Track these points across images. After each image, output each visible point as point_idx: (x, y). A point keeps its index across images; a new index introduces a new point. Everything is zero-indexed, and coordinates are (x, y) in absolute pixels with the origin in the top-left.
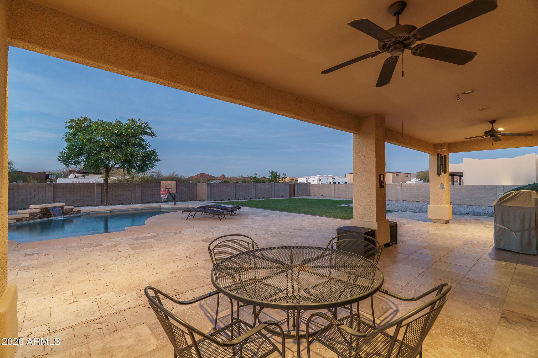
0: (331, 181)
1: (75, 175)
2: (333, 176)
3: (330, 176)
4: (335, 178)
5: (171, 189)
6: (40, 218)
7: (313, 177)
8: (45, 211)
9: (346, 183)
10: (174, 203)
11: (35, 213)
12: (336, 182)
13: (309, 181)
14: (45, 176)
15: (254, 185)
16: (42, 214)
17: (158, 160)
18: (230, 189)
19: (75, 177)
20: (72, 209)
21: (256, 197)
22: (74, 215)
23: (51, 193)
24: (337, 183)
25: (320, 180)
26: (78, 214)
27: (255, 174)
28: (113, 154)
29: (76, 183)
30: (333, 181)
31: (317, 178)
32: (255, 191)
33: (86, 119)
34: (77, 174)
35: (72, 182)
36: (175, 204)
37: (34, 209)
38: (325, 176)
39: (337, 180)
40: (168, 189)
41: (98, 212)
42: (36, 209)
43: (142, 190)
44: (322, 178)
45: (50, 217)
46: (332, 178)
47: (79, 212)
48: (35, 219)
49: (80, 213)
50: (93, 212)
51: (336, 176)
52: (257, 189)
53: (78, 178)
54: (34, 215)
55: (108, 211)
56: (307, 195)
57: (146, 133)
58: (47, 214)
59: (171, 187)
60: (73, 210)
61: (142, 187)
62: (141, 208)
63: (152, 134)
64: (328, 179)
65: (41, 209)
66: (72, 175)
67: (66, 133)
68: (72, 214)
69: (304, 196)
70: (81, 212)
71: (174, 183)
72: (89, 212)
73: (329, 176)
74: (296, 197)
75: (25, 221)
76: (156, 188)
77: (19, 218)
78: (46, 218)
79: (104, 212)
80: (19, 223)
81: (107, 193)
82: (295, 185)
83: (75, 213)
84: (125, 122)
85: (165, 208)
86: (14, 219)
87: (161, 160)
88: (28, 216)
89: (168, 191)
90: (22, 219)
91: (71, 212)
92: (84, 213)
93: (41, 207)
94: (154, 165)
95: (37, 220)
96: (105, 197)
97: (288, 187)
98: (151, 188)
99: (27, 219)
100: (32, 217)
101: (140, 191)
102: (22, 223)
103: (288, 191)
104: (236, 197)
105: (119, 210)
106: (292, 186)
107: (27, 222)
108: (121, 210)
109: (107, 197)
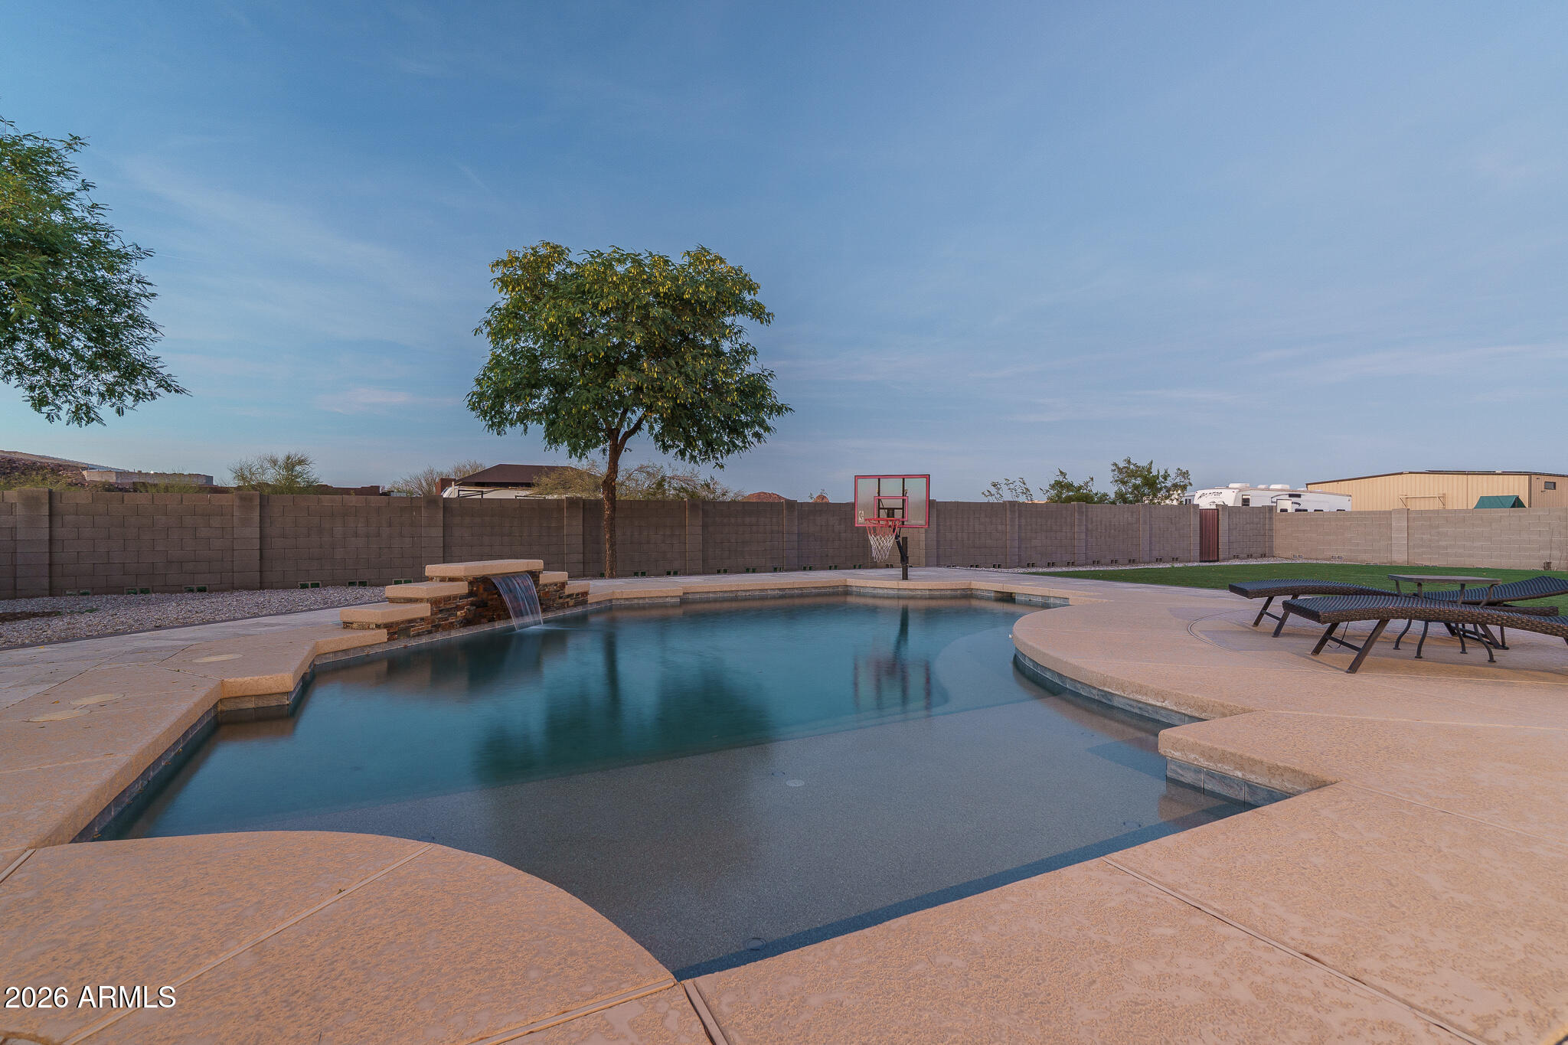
0: (1287, 504)
1: (459, 491)
2: (1287, 487)
3: (1279, 487)
4: (1299, 496)
5: (903, 509)
6: (467, 622)
7: (1212, 491)
8: (481, 591)
10: (898, 572)
11: (448, 598)
12: (1305, 511)
15: (1081, 512)
16: (472, 604)
17: (780, 410)
18: (1000, 527)
20: (563, 585)
21: (1087, 558)
22: (568, 612)
23: (437, 532)
25: (1245, 502)
26: (579, 610)
27: (1061, 472)
28: (654, 380)
30: (1297, 507)
31: (1234, 494)
32: (1083, 536)
33: (558, 252)
34: (463, 488)
36: (905, 577)
37: (443, 579)
38: (1263, 487)
39: (1309, 502)
41: (641, 602)
42: (452, 580)
43: (705, 526)
44: (1252, 495)
45: (499, 618)
46: (1290, 496)
47: (582, 598)
48: (452, 626)
49: (584, 603)
50: (623, 602)
51: (1303, 489)
52: (1090, 526)
54: (448, 610)
55: (674, 600)
56: (1263, 556)
57: (741, 308)
58: (490, 603)
59: (903, 500)
60: (567, 591)
61: (705, 514)
62: (780, 589)
63: (758, 313)
64: (1274, 499)
65: (471, 583)
66: (451, 490)
67: (488, 312)
68: (562, 607)
69: (1250, 556)
70: (591, 599)
71: (916, 485)
72: (610, 601)
73: (1273, 487)
74: (1224, 560)
75: (419, 635)
76: (747, 520)
77: (397, 623)
78: (489, 621)
79: (661, 601)
80: (399, 645)
81: (612, 532)
82: (1220, 516)
83: (571, 603)
84: (679, 260)
85: (867, 590)
86: (378, 626)
87: (790, 409)
88: (429, 614)
89: (888, 516)
90: (408, 628)
91: (561, 598)
92: (595, 607)
93: (467, 574)
94: (767, 429)
95: (458, 634)
96: (607, 546)
97: (1195, 522)
98: (733, 520)
99: (425, 627)
100: (440, 619)
101: (699, 530)
102: (406, 647)
103: (1195, 539)
104: (1019, 556)
105: (706, 596)
106: (1209, 520)
107: (424, 640)
108: (711, 595)
109: (613, 545)
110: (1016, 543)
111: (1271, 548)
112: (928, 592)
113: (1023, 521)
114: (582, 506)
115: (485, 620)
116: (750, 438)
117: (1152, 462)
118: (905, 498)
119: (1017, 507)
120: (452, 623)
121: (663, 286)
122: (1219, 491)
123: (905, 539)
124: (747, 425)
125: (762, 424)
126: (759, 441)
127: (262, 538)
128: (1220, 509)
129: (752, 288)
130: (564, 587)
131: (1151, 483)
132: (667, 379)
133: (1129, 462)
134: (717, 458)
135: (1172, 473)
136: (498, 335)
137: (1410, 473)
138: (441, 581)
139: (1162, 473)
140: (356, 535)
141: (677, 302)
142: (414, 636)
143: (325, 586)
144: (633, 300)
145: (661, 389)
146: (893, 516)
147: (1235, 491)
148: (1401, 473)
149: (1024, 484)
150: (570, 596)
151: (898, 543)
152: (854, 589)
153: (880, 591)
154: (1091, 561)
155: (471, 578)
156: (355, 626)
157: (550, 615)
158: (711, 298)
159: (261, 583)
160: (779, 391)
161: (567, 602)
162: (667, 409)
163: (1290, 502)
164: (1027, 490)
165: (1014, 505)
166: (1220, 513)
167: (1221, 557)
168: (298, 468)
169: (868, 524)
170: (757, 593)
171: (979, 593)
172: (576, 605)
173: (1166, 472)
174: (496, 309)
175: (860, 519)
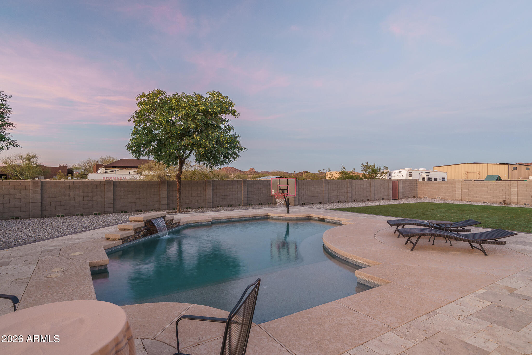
0: (425, 176)
1: (105, 170)
2: (425, 169)
3: (422, 169)
4: (429, 173)
5: (287, 190)
6: (144, 236)
7: (397, 171)
8: (148, 224)
9: (444, 179)
11: (139, 228)
12: (431, 178)
13: (394, 177)
14: (67, 171)
15: (350, 183)
16: (146, 229)
17: (242, 149)
18: (321, 189)
19: (105, 173)
21: (352, 199)
22: (174, 229)
23: (111, 194)
24: (433, 180)
25: (410, 175)
26: (177, 228)
27: (343, 167)
28: (198, 141)
29: (107, 178)
30: (428, 177)
31: (405, 172)
32: (351, 191)
33: (161, 93)
34: (107, 168)
35: (103, 178)
36: (288, 212)
37: (135, 221)
39: (433, 175)
40: (282, 190)
41: (197, 224)
42: (139, 221)
43: (213, 190)
44: (413, 172)
45: (154, 233)
46: (426, 173)
47: (178, 224)
48: (140, 237)
49: (179, 225)
50: (191, 224)
51: (430, 170)
52: (353, 188)
53: (108, 173)
54: (139, 232)
55: (209, 223)
56: (414, 198)
57: (228, 112)
58: (151, 228)
59: (288, 187)
60: (174, 222)
61: (213, 185)
63: (234, 113)
64: (420, 174)
65: (145, 223)
66: (102, 170)
67: (134, 113)
68: (173, 227)
69: (409, 197)
70: (181, 224)
71: (292, 182)
72: (187, 224)
73: (420, 169)
75: (131, 241)
76: (229, 187)
77: (125, 238)
78: (151, 235)
79: (205, 223)
80: (125, 245)
81: (180, 194)
82: (399, 183)
83: (175, 226)
84: (206, 96)
85: (275, 217)
86: (119, 239)
87: (246, 149)
88: (133, 234)
89: (282, 192)
90: (127, 239)
91: (172, 225)
92: (182, 226)
93: (144, 220)
94: (238, 156)
95: (142, 240)
96: (178, 199)
97: (390, 185)
98: (223, 187)
99: (131, 239)
100: (137, 235)
101: (211, 192)
102: (127, 246)
103: (390, 192)
104: (328, 199)
105: (219, 221)
106: (395, 184)
107: (132, 243)
108: (221, 220)
109: (180, 199)
110: (327, 195)
111: (417, 194)
112: (296, 218)
113: (329, 186)
114: (166, 183)
115: (149, 235)
116: (231, 159)
117: (375, 164)
118: (288, 186)
119: (327, 182)
120: (140, 236)
121: (201, 107)
122: (401, 171)
123: (288, 199)
124: (230, 154)
125: (235, 154)
126: (234, 160)
127: (41, 197)
128: (399, 181)
129: (232, 104)
130: (173, 221)
131: (375, 171)
132: (203, 141)
133: (367, 163)
134: (218, 166)
135: (382, 168)
136: (138, 122)
137: (468, 163)
138: (135, 222)
139: (378, 168)
140: (79, 196)
141: (206, 113)
142: (129, 242)
143: (66, 216)
144: (190, 113)
145: (201, 144)
146: (284, 192)
147: (407, 171)
148: (465, 163)
149: (330, 171)
150: (175, 223)
151: (286, 201)
152: (271, 217)
153: (280, 218)
154: (353, 200)
155: (145, 221)
156: (110, 239)
157: (169, 231)
158: (218, 111)
159: (41, 215)
160: (242, 142)
161: (174, 226)
162: (202, 152)
163: (426, 175)
164: (331, 173)
165: (326, 181)
166: (399, 182)
167: (399, 198)
168: (32, 159)
169: (275, 195)
170: (237, 219)
171: (313, 218)
172: (176, 227)
173: (380, 168)
174: (137, 112)
175: (273, 193)
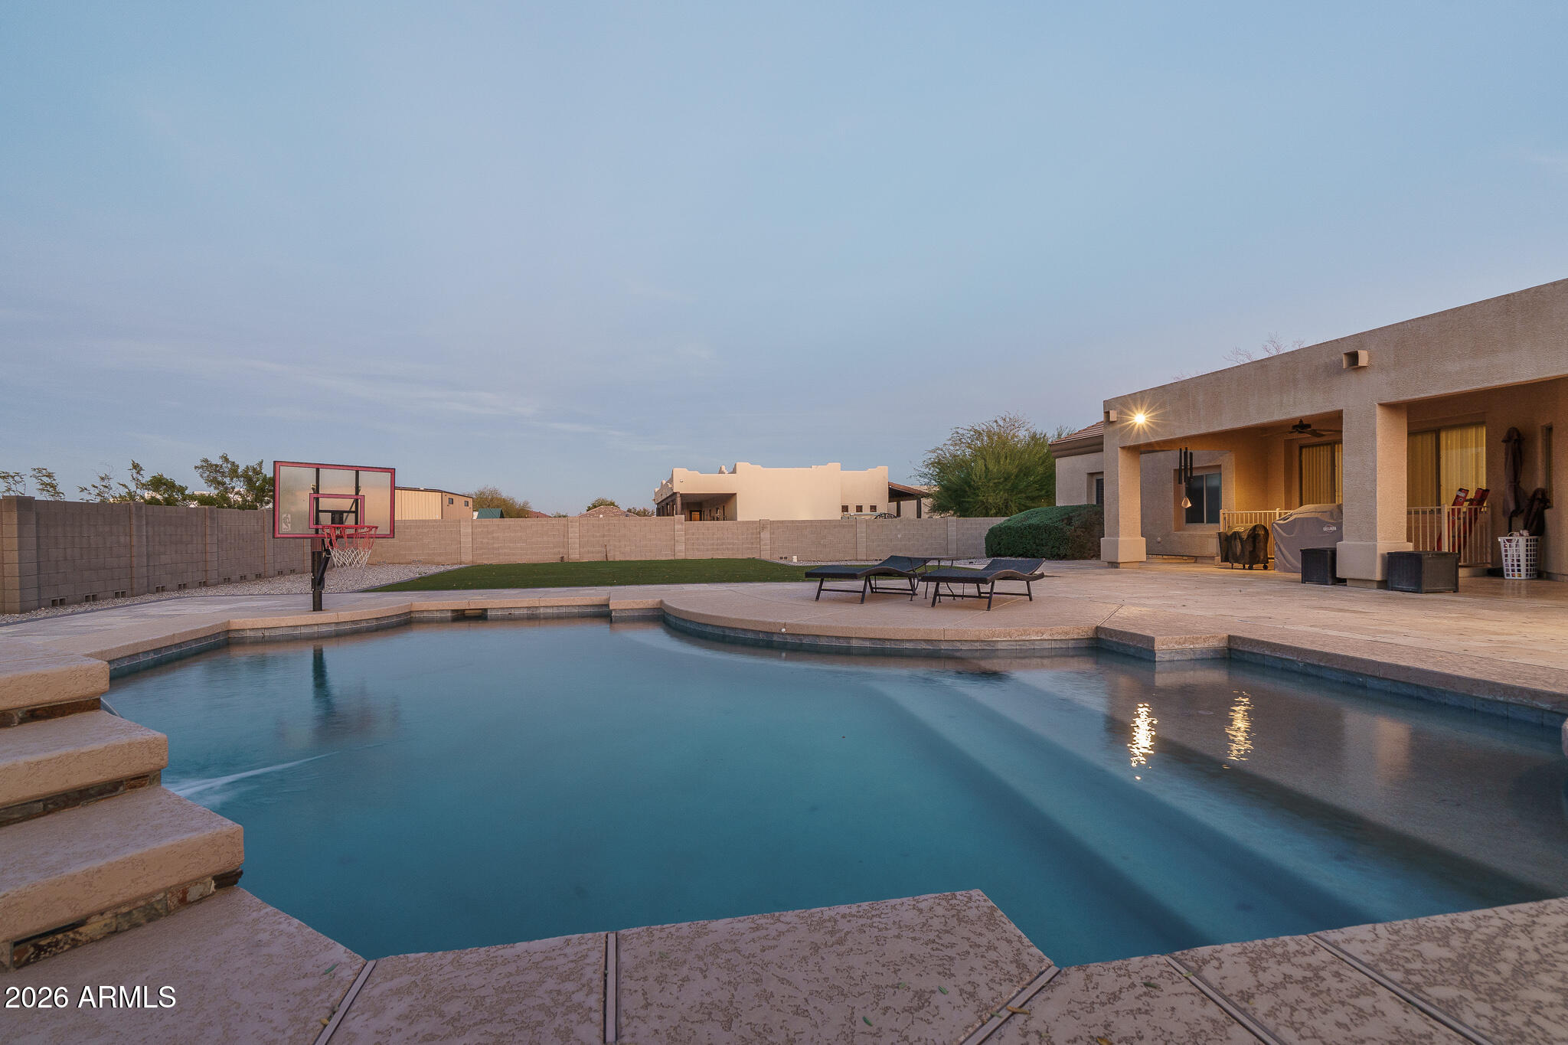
5: (355, 511)
36: (318, 606)
40: (333, 513)
110: (144, 561)
118: (358, 497)
146: (342, 521)
154: (221, 579)
171: (426, 615)
175: (284, 526)
